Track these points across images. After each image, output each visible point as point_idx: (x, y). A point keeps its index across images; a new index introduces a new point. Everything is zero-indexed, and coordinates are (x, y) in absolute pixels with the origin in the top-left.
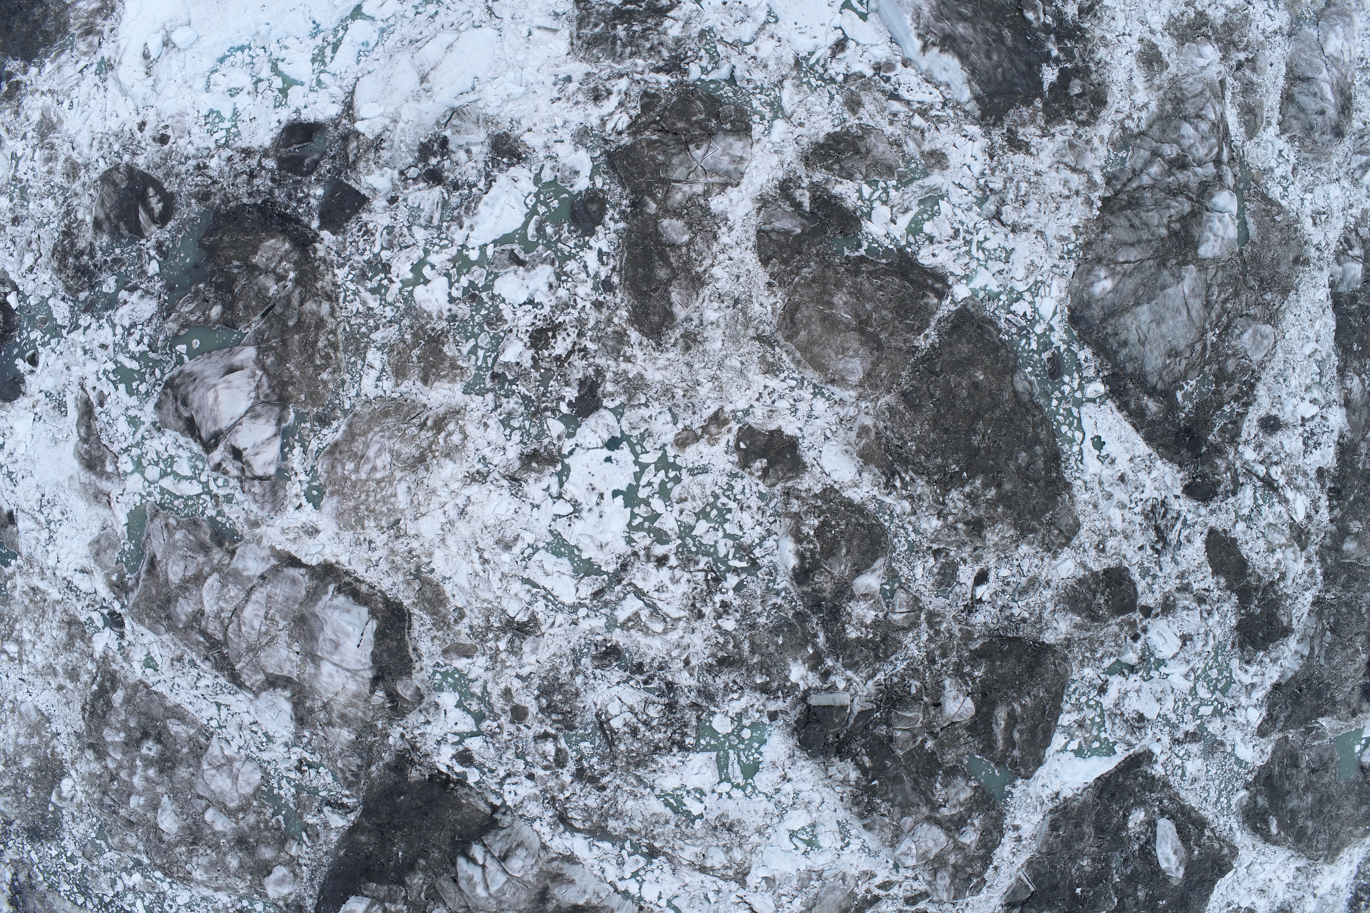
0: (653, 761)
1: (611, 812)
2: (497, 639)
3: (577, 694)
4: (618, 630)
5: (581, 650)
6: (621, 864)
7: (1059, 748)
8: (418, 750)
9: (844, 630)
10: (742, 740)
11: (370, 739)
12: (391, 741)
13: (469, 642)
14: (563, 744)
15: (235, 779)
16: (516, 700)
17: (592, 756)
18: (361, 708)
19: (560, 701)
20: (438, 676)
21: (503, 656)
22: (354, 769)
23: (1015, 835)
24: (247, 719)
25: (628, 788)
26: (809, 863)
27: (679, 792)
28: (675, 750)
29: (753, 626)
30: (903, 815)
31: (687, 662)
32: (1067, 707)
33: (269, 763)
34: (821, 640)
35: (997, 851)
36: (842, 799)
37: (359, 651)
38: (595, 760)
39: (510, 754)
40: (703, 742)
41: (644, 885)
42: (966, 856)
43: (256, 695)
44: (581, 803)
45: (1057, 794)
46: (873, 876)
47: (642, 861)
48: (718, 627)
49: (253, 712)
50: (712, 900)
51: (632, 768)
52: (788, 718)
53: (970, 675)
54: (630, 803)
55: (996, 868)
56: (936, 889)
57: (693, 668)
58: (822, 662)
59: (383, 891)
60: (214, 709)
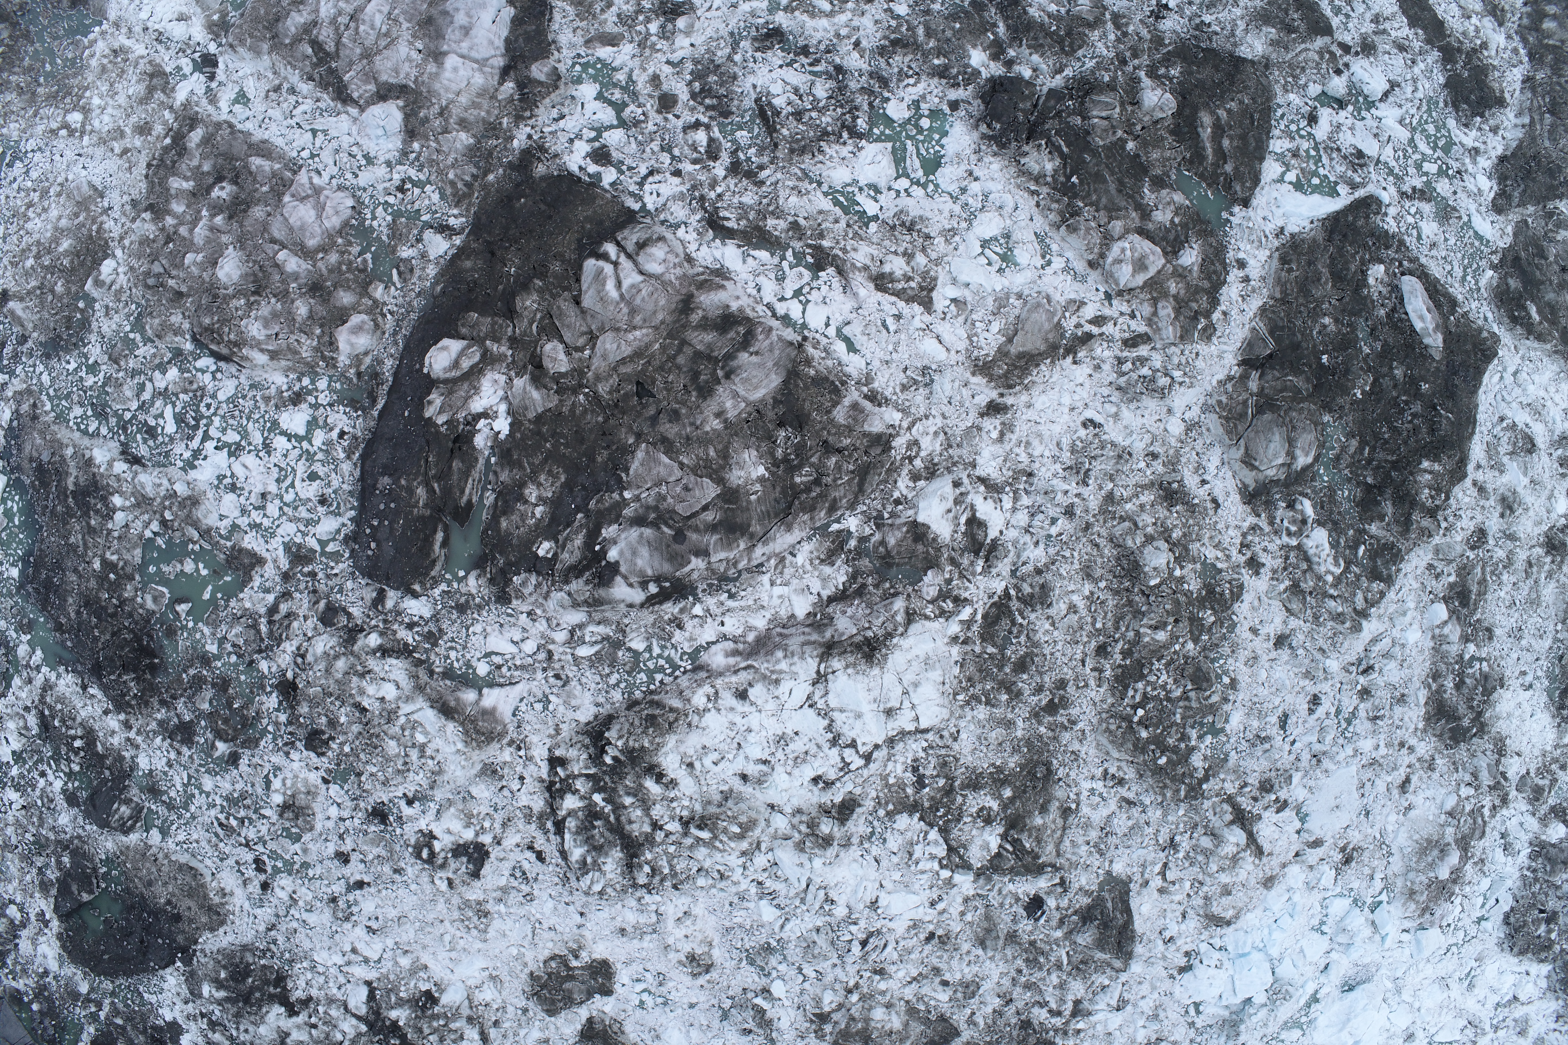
0: (821, 151)
1: (771, 208)
2: (648, 20)
3: (735, 77)
4: (781, 13)
5: (740, 34)
6: (781, 279)
7: (1275, 177)
8: (546, 151)
9: (1025, 12)
10: (920, 130)
11: (493, 142)
12: (516, 143)
13: (616, 30)
14: (716, 133)
15: (320, 209)
16: (665, 87)
17: (750, 147)
18: (486, 106)
19: (716, 82)
20: (578, 68)
21: (654, 39)
22: (468, 178)
23: (1241, 274)
24: (346, 141)
25: (791, 184)
26: (1006, 283)
27: (849, 189)
28: (845, 135)
29: (927, 12)
30: (1111, 218)
31: (857, 44)
32: (1276, 132)
33: (365, 190)
34: (1001, 29)
35: (1224, 290)
36: (1038, 205)
37: (494, 27)
38: (753, 150)
39: (655, 146)
40: (876, 131)
41: (810, 306)
42: (1188, 286)
43: (362, 110)
44: (735, 201)
45: (1282, 229)
46: (1083, 303)
47: (807, 275)
48: (889, 10)
49: (354, 132)
50: (892, 328)
51: (796, 159)
52: (971, 109)
53: (1166, 76)
54: (793, 200)
55: (1225, 314)
56: (1159, 329)
57: (864, 50)
58: (1002, 51)
59: (486, 323)
60: (309, 135)
